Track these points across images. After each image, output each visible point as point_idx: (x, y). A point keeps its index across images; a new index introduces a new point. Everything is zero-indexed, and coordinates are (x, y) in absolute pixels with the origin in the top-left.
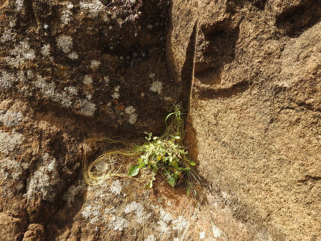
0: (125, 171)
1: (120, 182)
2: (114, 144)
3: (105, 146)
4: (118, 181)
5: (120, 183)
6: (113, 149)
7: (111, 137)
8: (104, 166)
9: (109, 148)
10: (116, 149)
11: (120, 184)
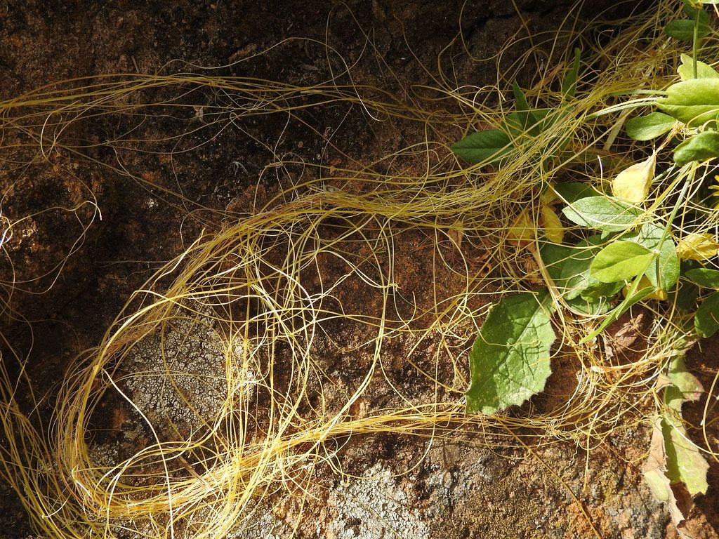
0: (427, 366)
1: (398, 481)
2: (270, 124)
3: (182, 159)
4: (379, 475)
5: (400, 494)
6: (271, 178)
7: (221, 54)
8: (218, 366)
9: (219, 171)
10: (296, 171)
11: (403, 494)
